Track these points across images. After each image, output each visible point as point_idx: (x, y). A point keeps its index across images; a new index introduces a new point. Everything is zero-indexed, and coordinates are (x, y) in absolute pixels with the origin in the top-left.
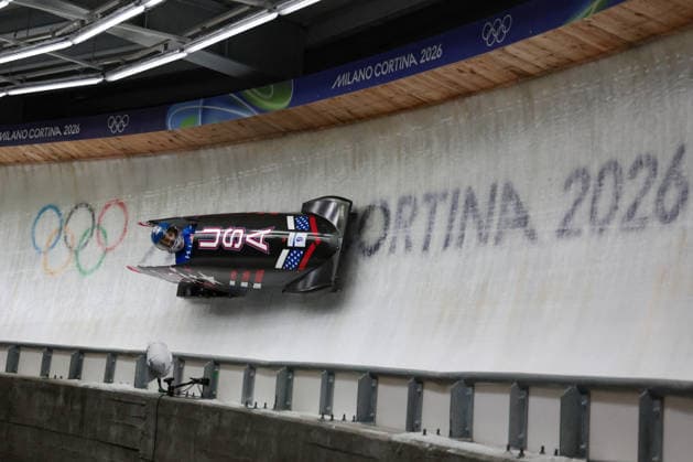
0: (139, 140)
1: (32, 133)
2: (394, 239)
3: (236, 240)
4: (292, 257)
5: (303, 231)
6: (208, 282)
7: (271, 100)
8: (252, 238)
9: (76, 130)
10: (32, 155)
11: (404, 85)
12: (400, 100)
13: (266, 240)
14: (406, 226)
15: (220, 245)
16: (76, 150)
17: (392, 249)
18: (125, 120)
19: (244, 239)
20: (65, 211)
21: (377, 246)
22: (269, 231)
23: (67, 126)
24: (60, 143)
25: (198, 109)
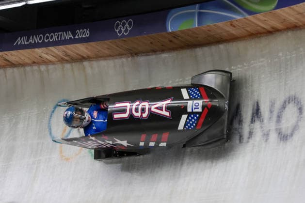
1: (47, 38)
3: (143, 110)
4: (191, 120)
5: (196, 99)
6: (121, 145)
7: (259, 4)
8: (157, 108)
9: (87, 34)
10: (46, 56)
13: (168, 108)
15: (131, 115)
16: (86, 51)
18: (130, 24)
19: (150, 109)
22: (169, 101)
23: (78, 31)
24: (72, 45)
25: (194, 13)
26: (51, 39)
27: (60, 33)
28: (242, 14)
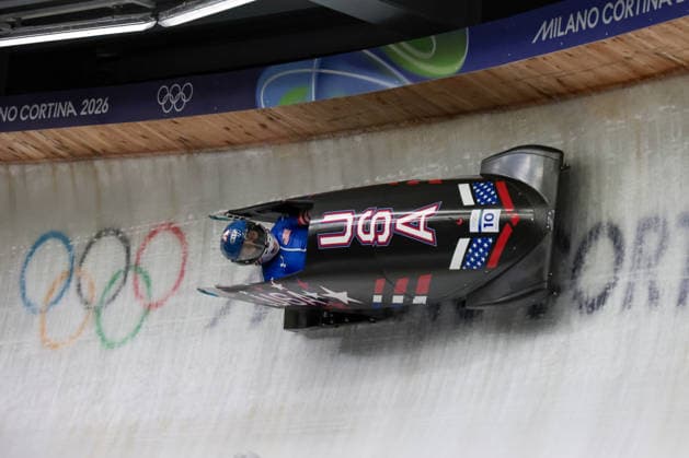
0: (209, 125)
1: (26, 112)
2: (630, 287)
7: (430, 61)
9: (103, 107)
10: (23, 149)
11: (650, 39)
12: (641, 62)
14: (649, 266)
16: (100, 140)
17: (627, 302)
18: (187, 92)
20: (78, 242)
21: (602, 298)
23: (86, 101)
24: (73, 128)
25: (310, 74)
26: (34, 115)
27: (50, 105)
28: (398, 79)
